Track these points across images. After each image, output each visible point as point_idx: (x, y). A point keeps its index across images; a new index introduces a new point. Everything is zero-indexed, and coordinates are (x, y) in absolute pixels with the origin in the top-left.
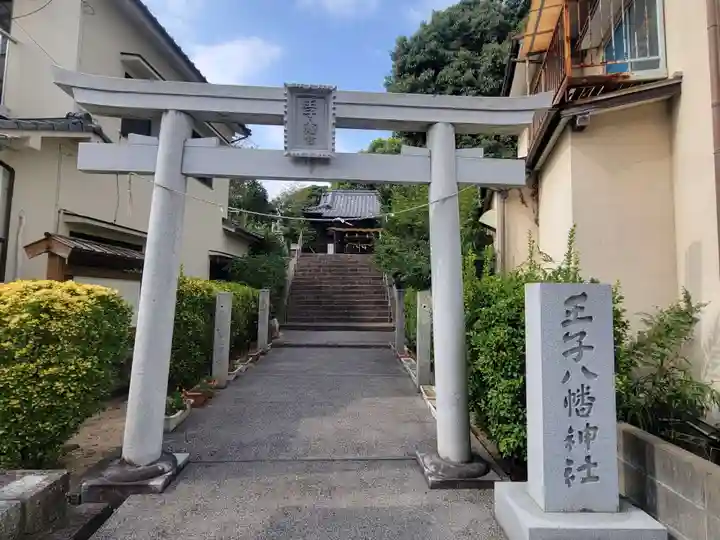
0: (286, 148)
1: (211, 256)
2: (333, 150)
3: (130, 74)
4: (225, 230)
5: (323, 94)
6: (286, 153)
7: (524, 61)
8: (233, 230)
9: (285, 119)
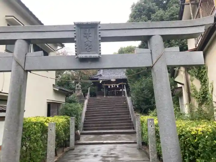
0: (76, 54)
1: (47, 102)
2: (100, 53)
3: (9, 24)
4: (54, 90)
5: (94, 26)
6: (76, 57)
7: (189, 4)
8: (58, 90)
9: (75, 40)
